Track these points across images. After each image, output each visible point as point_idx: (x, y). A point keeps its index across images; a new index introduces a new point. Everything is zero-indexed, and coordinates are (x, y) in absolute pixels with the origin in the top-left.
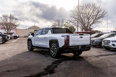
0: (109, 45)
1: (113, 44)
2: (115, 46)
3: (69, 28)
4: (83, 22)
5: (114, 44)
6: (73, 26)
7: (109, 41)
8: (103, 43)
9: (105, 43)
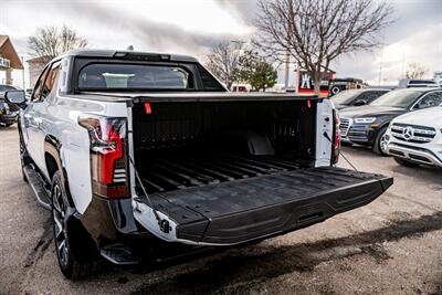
3: (257, 69)
6: (267, 61)
7: (427, 132)
8: (393, 139)
9: (403, 139)
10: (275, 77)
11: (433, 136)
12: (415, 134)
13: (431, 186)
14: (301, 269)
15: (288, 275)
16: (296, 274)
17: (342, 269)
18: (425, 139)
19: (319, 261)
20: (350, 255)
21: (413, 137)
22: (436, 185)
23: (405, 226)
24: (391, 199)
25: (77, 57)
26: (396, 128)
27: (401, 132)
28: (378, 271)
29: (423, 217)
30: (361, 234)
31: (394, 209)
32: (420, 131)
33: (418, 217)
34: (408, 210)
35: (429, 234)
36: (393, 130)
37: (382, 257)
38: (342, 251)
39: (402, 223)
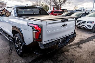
0: (84, 26)
1: (88, 25)
2: (90, 27)
3: (45, 6)
4: (55, 2)
5: (90, 26)
6: (47, 5)
7: (84, 22)
8: (77, 23)
9: (79, 23)
10: (49, 8)
11: (85, 23)
12: (82, 22)
13: (85, 32)
14: (67, 51)
15: (65, 53)
16: (66, 52)
17: (74, 51)
18: (84, 23)
19: (70, 49)
20: (75, 48)
21: (82, 23)
22: (86, 32)
23: (83, 41)
24: (78, 36)
25: (17, 7)
26: (78, 21)
27: (79, 22)
28: (81, 50)
29: (85, 39)
30: (75, 43)
31: (80, 38)
32: (83, 22)
33: (84, 39)
34: (82, 38)
35: (87, 43)
36: (77, 21)
37: (81, 48)
38: (73, 47)
39: (82, 41)
